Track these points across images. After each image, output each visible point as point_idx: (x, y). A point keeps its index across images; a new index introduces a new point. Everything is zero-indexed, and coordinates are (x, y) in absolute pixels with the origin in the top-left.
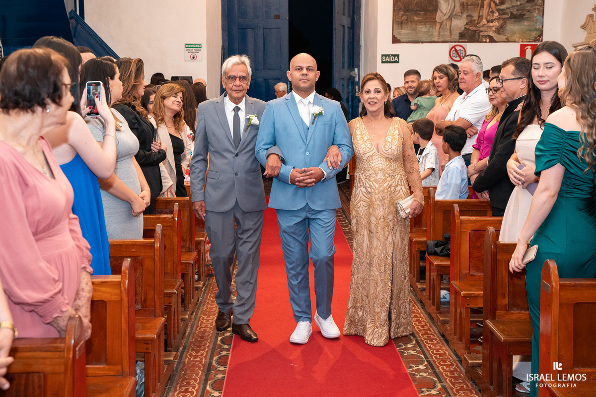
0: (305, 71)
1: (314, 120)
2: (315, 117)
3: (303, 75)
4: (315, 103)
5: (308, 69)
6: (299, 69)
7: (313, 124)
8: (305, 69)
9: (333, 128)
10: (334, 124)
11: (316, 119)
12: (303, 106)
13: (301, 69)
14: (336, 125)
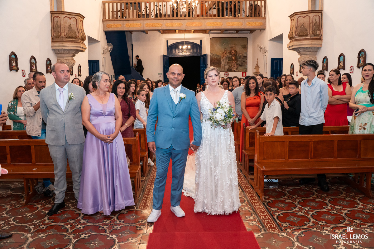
0: (176, 76)
1: (180, 101)
2: (181, 99)
3: (175, 78)
4: (181, 92)
5: (178, 74)
6: (173, 74)
7: (179, 103)
8: (176, 75)
9: (191, 106)
10: (191, 104)
11: (182, 100)
12: (174, 93)
13: (174, 74)
14: (192, 104)
